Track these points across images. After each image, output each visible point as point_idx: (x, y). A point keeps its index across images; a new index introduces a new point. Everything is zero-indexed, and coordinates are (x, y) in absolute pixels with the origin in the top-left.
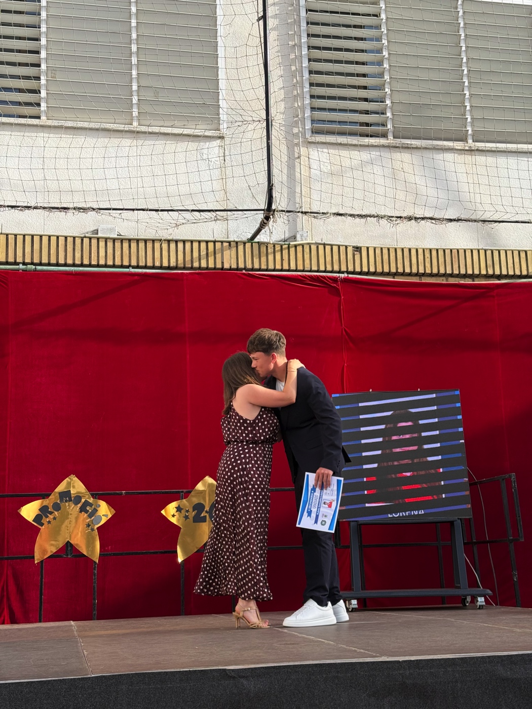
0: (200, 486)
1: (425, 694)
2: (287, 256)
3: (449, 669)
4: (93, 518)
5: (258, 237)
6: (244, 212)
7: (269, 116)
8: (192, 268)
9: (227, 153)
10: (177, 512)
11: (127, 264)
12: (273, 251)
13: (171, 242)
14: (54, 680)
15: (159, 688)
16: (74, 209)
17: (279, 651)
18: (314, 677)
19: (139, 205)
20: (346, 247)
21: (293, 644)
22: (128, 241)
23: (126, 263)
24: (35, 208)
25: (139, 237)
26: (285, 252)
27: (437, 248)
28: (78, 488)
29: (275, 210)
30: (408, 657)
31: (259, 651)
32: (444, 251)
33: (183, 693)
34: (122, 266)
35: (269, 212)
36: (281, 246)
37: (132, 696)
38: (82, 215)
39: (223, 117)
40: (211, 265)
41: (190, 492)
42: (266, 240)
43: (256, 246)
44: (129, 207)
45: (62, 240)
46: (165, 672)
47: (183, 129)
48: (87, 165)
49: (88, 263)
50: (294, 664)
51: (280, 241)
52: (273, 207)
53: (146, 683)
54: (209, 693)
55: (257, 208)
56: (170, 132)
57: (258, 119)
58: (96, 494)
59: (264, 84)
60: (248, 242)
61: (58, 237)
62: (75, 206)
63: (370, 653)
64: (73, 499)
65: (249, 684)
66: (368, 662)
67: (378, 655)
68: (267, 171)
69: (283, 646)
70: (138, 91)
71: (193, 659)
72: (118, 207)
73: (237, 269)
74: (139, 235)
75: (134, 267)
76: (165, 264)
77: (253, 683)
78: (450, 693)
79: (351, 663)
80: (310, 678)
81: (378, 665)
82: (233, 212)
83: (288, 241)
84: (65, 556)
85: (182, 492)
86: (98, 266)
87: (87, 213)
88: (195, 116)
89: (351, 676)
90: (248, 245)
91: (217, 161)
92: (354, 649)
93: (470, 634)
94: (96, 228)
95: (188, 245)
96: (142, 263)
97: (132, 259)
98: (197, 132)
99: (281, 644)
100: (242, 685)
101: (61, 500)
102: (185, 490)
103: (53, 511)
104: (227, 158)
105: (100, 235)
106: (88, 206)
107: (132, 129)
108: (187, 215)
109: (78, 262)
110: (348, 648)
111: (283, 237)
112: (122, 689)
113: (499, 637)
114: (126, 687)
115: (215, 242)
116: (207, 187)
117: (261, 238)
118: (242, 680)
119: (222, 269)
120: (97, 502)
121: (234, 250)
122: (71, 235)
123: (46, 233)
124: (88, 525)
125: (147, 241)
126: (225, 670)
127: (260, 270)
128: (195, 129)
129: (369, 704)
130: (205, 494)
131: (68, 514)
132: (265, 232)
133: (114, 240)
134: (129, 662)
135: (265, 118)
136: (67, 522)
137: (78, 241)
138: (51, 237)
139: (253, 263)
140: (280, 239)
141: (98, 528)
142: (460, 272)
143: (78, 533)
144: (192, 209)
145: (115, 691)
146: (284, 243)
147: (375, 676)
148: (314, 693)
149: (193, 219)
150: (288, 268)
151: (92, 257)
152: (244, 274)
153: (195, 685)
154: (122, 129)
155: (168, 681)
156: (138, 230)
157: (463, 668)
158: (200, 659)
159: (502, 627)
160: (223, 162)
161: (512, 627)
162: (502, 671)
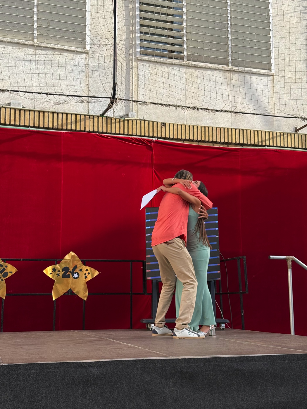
0: (67, 257)
1: (193, 377)
2: (123, 126)
3: (206, 364)
4: (3, 273)
5: (106, 113)
6: (99, 98)
7: (115, 42)
8: (66, 130)
9: (89, 62)
10: (52, 271)
12: (115, 122)
13: (54, 113)
15: (42, 372)
17: (112, 352)
18: (131, 367)
19: (36, 90)
20: (157, 123)
21: (119, 348)
22: (28, 111)
23: (27, 124)
25: (35, 109)
26: (122, 123)
27: (209, 125)
29: (117, 98)
30: (184, 357)
31: (100, 352)
32: (213, 128)
33: (56, 375)
34: (24, 126)
35: (113, 99)
36: (120, 120)
37: (26, 377)
38: (1, 94)
39: (88, 40)
40: (78, 129)
41: (61, 261)
42: (111, 116)
43: (104, 119)
44: (30, 91)
46: (46, 363)
47: (64, 46)
48: (5, 64)
49: (4, 123)
50: (121, 360)
51: (119, 117)
52: (116, 97)
53: (34, 369)
54: (71, 375)
55: (106, 97)
56: (56, 47)
57: (109, 44)
58: (5, 260)
59: (113, 23)
60: (100, 116)
63: (163, 354)
65: (94, 371)
66: (161, 359)
67: (167, 355)
68: (113, 75)
70: (37, 21)
71: (62, 356)
72: (23, 91)
73: (93, 132)
74: (35, 108)
75: (31, 127)
76: (51, 126)
77: (96, 370)
78: (206, 377)
79: (152, 359)
80: (129, 368)
81: (168, 361)
82: (92, 98)
83: (124, 117)
85: (57, 260)
86: (10, 125)
87: (4, 93)
88: (71, 39)
89: (152, 367)
90: (100, 118)
91: (84, 67)
92: (153, 351)
93: (217, 344)
94: (9, 102)
95: (65, 116)
96: (37, 125)
97: (31, 122)
98: (73, 49)
99: (112, 348)
100: (90, 371)
104: (89, 65)
105: (11, 106)
106: (5, 88)
107: (33, 44)
108: (65, 98)
110: (150, 351)
111: (121, 114)
112: (21, 372)
113: (233, 346)
114: (23, 371)
115: (81, 115)
116: (77, 82)
117: (108, 114)
118: (90, 368)
119: (85, 131)
120: (5, 264)
121: (92, 120)
125: (40, 112)
126: (81, 362)
127: (107, 133)
128: (72, 47)
129: (162, 382)
130: (70, 262)
132: (111, 111)
133: (20, 110)
134: (25, 357)
135: (113, 43)
139: (103, 129)
141: (5, 280)
142: (221, 141)
144: (68, 94)
145: (16, 374)
146: (121, 118)
147: (165, 367)
148: (131, 376)
149: (69, 100)
150: (123, 133)
151: (6, 119)
152: (97, 135)
153: (63, 371)
154: (27, 43)
155: (47, 368)
156: (35, 105)
157: (214, 363)
158: (66, 356)
159: (235, 341)
160: (87, 68)
161: (240, 341)
162: (235, 366)
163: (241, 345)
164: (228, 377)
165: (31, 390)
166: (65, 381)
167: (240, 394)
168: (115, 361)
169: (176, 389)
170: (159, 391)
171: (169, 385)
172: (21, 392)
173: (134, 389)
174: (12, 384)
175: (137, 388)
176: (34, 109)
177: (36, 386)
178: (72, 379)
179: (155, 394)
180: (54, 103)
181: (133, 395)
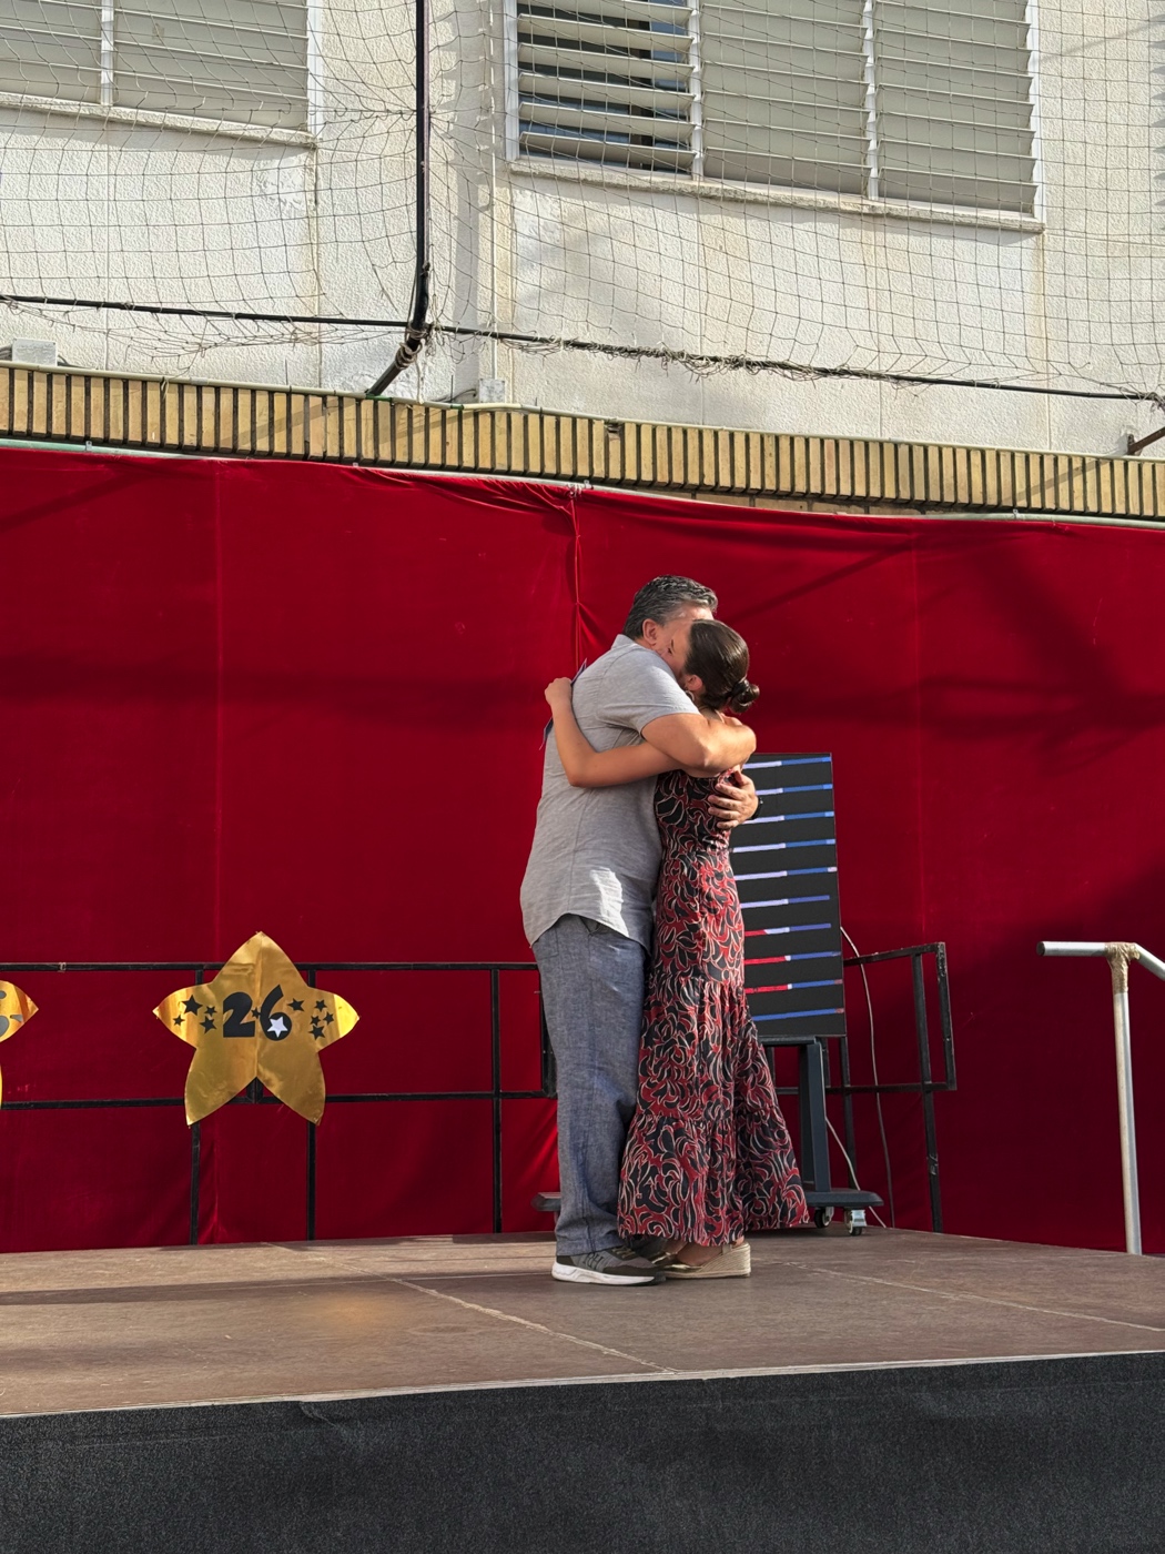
0: (242, 955)
1: (758, 1455)
2: (455, 434)
5: (391, 387)
6: (362, 327)
7: (423, 103)
8: (234, 451)
9: (322, 184)
10: (186, 1011)
11: (81, 433)
12: (423, 423)
13: (185, 387)
15: (139, 1447)
17: (423, 1351)
18: (506, 1419)
19: (111, 296)
20: (591, 422)
21: (453, 1330)
22: (83, 379)
23: (78, 431)
25: (109, 372)
26: (452, 428)
27: (792, 433)
29: (430, 327)
30: (722, 1371)
32: (807, 441)
33: (196, 1458)
34: (68, 439)
35: (418, 330)
36: (444, 412)
37: (71, 1467)
39: (315, 97)
40: (280, 447)
41: (219, 968)
42: (407, 396)
43: (384, 408)
44: (92, 300)
46: (153, 1410)
47: (219, 122)
50: (461, 1389)
51: (440, 400)
52: (429, 319)
53: (106, 1435)
54: (258, 1457)
55: (389, 320)
56: (187, 125)
57: (397, 108)
59: (414, 27)
60: (367, 399)
63: (634, 1359)
65: (353, 1437)
66: (630, 1385)
67: (652, 1364)
68: (415, 234)
69: (429, 1334)
70: (116, 19)
71: (221, 1373)
72: (61, 297)
73: (341, 459)
74: (110, 366)
75: (96, 442)
76: (172, 438)
77: (362, 1433)
79: (592, 1385)
80: (497, 1421)
81: (655, 1390)
82: (335, 325)
83: (459, 400)
85: (202, 966)
86: (10, 434)
88: (250, 93)
89: (590, 1416)
90: (367, 406)
91: (299, 202)
92: (595, 1346)
94: (5, 345)
95: (226, 399)
96: (116, 434)
97: (92, 423)
99: (425, 1330)
100: (338, 1439)
102: (206, 964)
104: (323, 196)
105: (16, 361)
107: (99, 112)
108: (225, 325)
110: (580, 1342)
111: (447, 391)
112: (49, 1450)
115: (289, 393)
117: (397, 389)
118: (337, 1427)
119: (306, 457)
121: (333, 417)
125: (130, 383)
126: (296, 1404)
127: (392, 464)
128: (249, 123)
129: (632, 1478)
130: (253, 973)
132: (408, 376)
133: (50, 375)
135: (415, 108)
139: (376, 447)
140: (438, 397)
142: (838, 490)
144: (237, 312)
145: (30, 1456)
146: (449, 405)
147: (646, 1414)
148: (505, 1456)
149: (241, 335)
150: (457, 464)
152: (355, 471)
153: (226, 1439)
154: (74, 110)
155: (160, 1431)
156: (108, 354)
157: (843, 1395)
158: (236, 1370)
159: (913, 1288)
160: (313, 204)
161: (936, 1288)
162: (930, 1403)
163: (943, 1308)
164: (901, 1449)
165: (91, 1521)
166: (234, 1483)
167: (951, 1522)
169: (691, 1506)
170: (624, 1515)
171: (662, 1492)
172: (50, 1530)
173: (517, 1507)
174: (15, 1501)
175: (531, 1506)
176: (107, 369)
177: (112, 1505)
178: (261, 1473)
179: (605, 1530)
180: (185, 345)
181: (516, 1533)
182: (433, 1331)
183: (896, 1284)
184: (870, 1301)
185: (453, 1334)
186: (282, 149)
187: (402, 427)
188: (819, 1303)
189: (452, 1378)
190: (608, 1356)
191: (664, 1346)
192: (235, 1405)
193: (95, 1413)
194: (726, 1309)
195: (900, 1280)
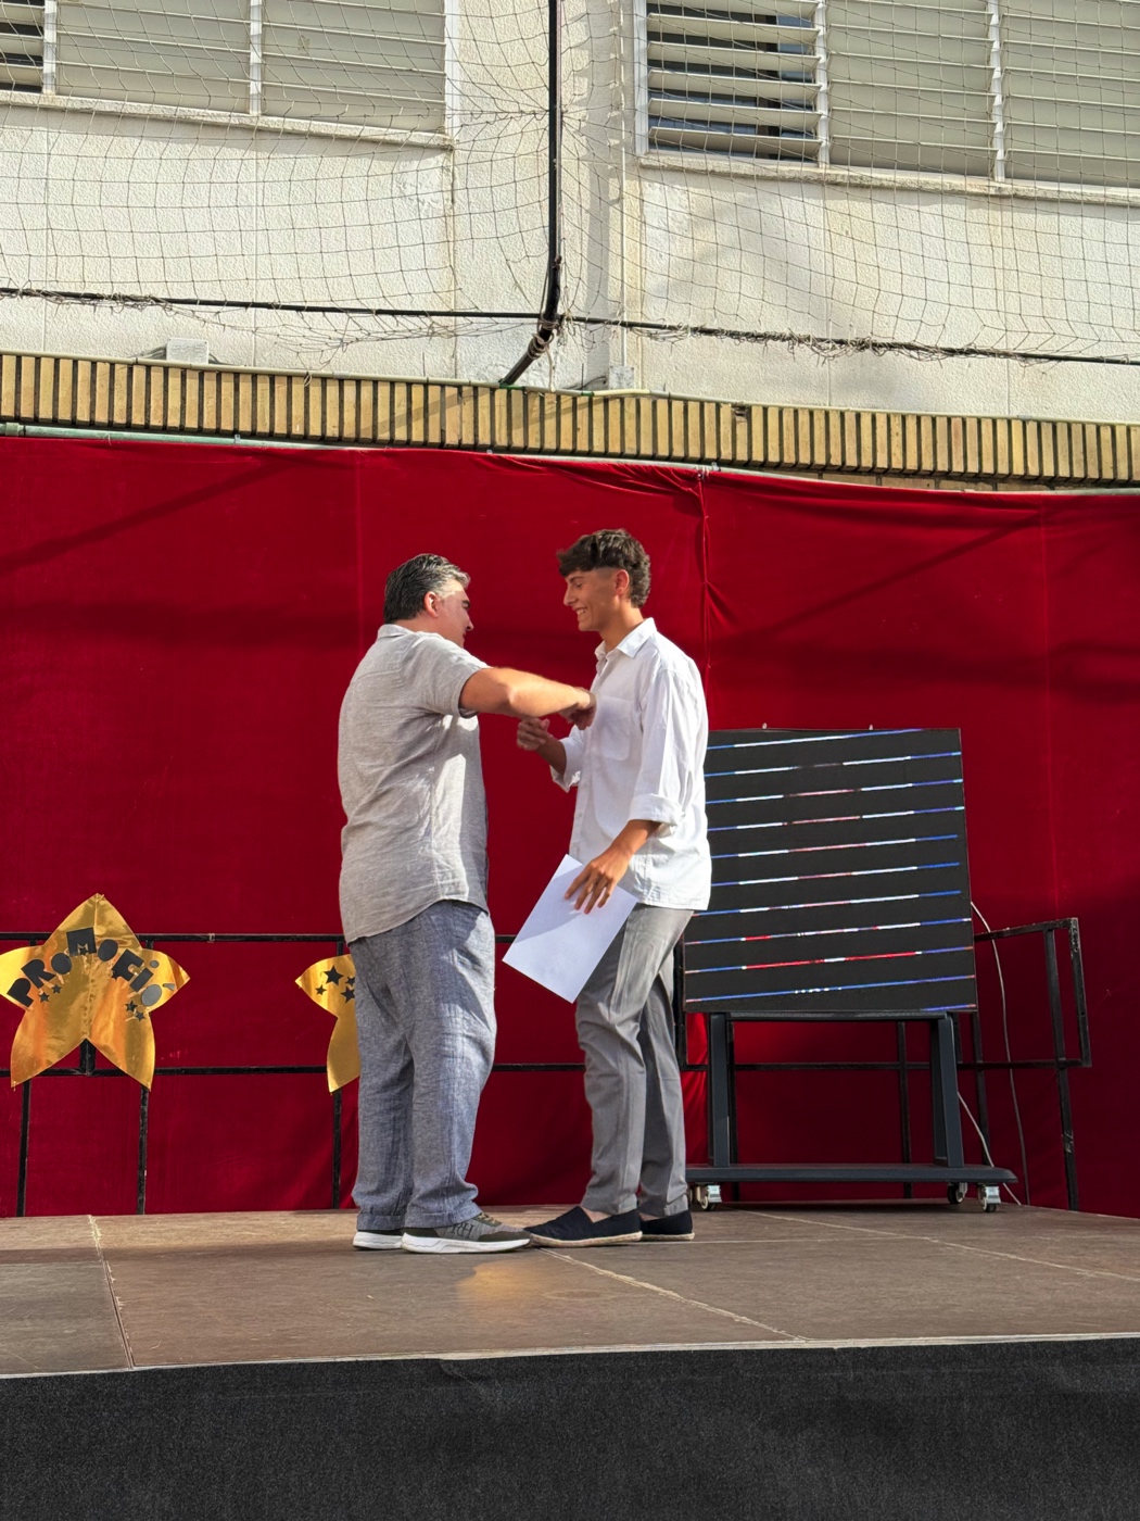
1: (890, 1424)
2: (586, 423)
3: (943, 1370)
4: (141, 990)
5: (523, 376)
6: (496, 319)
7: (555, 103)
8: (374, 441)
9: (459, 184)
10: (328, 981)
11: (231, 428)
12: (555, 410)
13: (328, 381)
14: (45, 1378)
15: (286, 1400)
16: (114, 298)
17: (558, 1314)
18: (639, 1382)
19: (259, 295)
20: (718, 405)
21: (587, 1295)
22: (232, 376)
23: (227, 425)
24: (27, 293)
25: (257, 368)
26: (582, 414)
27: (919, 412)
28: (111, 923)
29: (562, 317)
30: (853, 1341)
32: (934, 420)
33: (341, 1412)
34: (218, 432)
35: (550, 320)
36: (575, 399)
37: (223, 1418)
38: (129, 314)
39: (452, 100)
40: (417, 436)
42: (540, 385)
43: (517, 397)
44: (237, 300)
45: (84, 370)
46: (300, 1364)
47: (361, 127)
48: (143, 199)
49: (143, 423)
50: (595, 1351)
51: (571, 388)
52: (560, 310)
53: (256, 1387)
54: (400, 1412)
55: (522, 312)
56: (331, 132)
57: (530, 109)
58: (150, 938)
59: (547, 30)
60: (500, 388)
61: (75, 362)
62: (116, 291)
63: (763, 1325)
64: (98, 947)
65: (491, 1396)
66: (761, 1351)
67: (783, 1332)
68: (547, 229)
69: (567, 1299)
70: (263, 37)
71: (364, 1331)
72: (212, 299)
73: (475, 447)
74: (257, 364)
75: (244, 435)
76: (315, 430)
77: (500, 1392)
78: (946, 1423)
79: (724, 1351)
80: (631, 1384)
81: (786, 1358)
82: (471, 318)
83: (590, 387)
84: (78, 1073)
86: (165, 429)
87: (141, 310)
88: (391, 99)
89: (722, 1381)
90: (501, 395)
91: (436, 201)
92: (726, 1313)
93: (980, 1279)
94: (160, 345)
95: (367, 391)
96: (263, 428)
97: (240, 417)
98: (395, 132)
99: (560, 1295)
100: (476, 1397)
101: (73, 950)
103: (53, 972)
104: (459, 195)
105: (170, 360)
106: (145, 293)
107: (246, 121)
108: (367, 321)
109: (119, 419)
110: (712, 1310)
111: (578, 379)
112: (202, 1401)
113: (1047, 1290)
114: (210, 1395)
115: (426, 384)
116: (413, 258)
117: (529, 378)
118: (476, 1385)
119: (442, 445)
120: (150, 956)
121: (469, 405)
122: (105, 357)
123: (48, 352)
124: (131, 1007)
125: (276, 378)
126: (436, 1362)
127: (525, 450)
128: (388, 128)
129: (763, 1445)
131: (86, 979)
132: (540, 365)
133: (202, 372)
134: (219, 1334)
135: (547, 108)
136: (82, 995)
137: (121, 372)
138: (61, 361)
139: (509, 435)
140: (569, 384)
141: (152, 1014)
142: (966, 468)
143: (107, 1025)
144: (377, 308)
145: (184, 1406)
146: (580, 392)
147: (777, 1380)
148: (639, 1419)
149: (381, 330)
150: (587, 450)
151: (152, 409)
152: (489, 458)
153: (369, 1394)
154: (224, 120)
155: (307, 1385)
156: (256, 351)
157: (975, 1368)
158: (378, 1329)
159: (1047, 1263)
160: (450, 203)
161: (1071, 1265)
162: (1063, 1378)
163: (1077, 1284)
164: (1034, 1423)
165: (242, 1471)
166: (377, 1437)
167: (1084, 1496)
168: (574, 1355)
169: (823, 1473)
170: (756, 1480)
171: (794, 1458)
172: (203, 1478)
173: (651, 1470)
174: (170, 1449)
175: (665, 1469)
176: (255, 365)
177: (262, 1456)
178: (403, 1429)
179: (738, 1494)
180: (328, 340)
181: (650, 1495)
182: (568, 1296)
183: (1030, 1260)
184: (1005, 1275)
185: (586, 1299)
186: (420, 151)
187: (534, 414)
188: (950, 1277)
189: (587, 1341)
190: (740, 1323)
191: (795, 1315)
192: (377, 1361)
193: (244, 1365)
194: (857, 1281)
195: (1034, 1257)
